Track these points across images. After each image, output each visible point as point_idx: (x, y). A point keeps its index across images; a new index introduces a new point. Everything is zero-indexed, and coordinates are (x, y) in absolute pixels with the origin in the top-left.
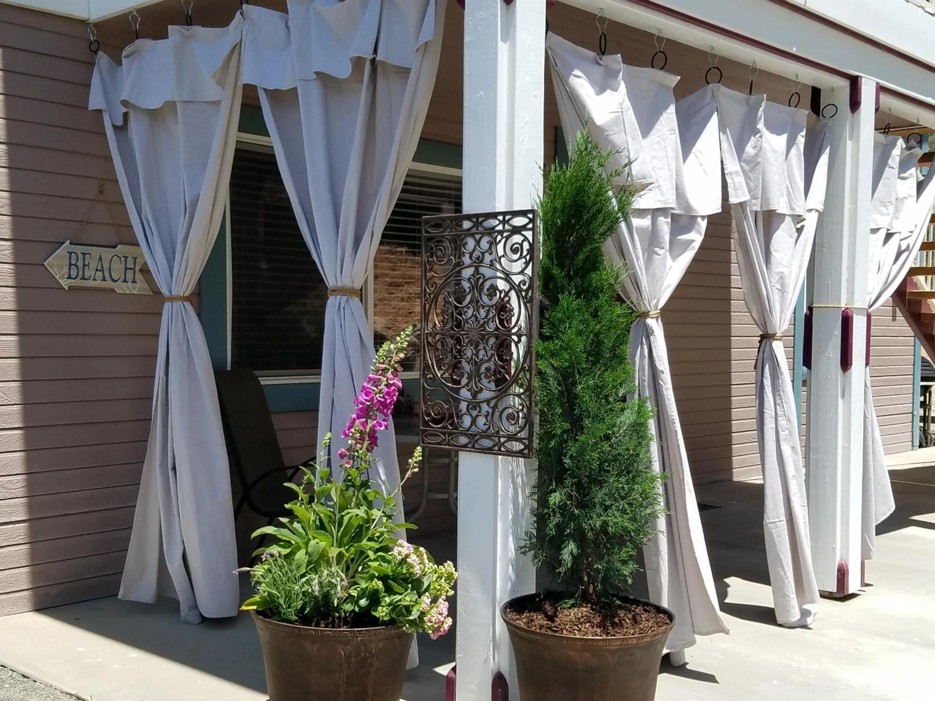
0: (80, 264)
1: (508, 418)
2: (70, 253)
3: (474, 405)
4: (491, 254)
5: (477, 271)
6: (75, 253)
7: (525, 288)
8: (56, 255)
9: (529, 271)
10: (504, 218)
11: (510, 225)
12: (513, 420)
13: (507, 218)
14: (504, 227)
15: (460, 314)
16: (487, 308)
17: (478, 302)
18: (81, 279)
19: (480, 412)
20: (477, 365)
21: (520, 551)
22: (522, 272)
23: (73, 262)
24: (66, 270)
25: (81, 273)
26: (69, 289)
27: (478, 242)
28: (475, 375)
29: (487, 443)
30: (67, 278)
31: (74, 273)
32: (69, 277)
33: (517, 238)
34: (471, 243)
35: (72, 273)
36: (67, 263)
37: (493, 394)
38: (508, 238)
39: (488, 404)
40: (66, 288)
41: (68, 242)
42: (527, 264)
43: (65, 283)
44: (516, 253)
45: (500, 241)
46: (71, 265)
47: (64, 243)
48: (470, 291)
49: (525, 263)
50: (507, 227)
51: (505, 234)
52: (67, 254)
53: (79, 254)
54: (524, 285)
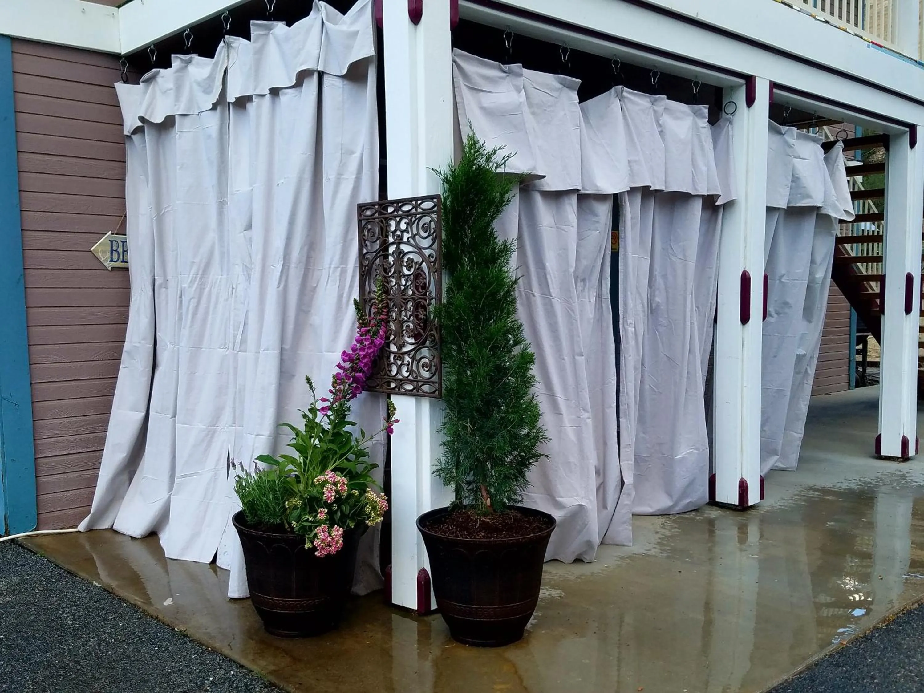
0: (120, 250)
1: (423, 366)
2: (112, 241)
3: (400, 356)
4: (408, 233)
5: (398, 248)
6: (115, 241)
7: (433, 260)
8: (100, 243)
9: (435, 246)
10: (416, 203)
11: (422, 209)
12: (427, 368)
13: (419, 202)
14: (416, 210)
15: (388, 283)
16: (406, 277)
17: (400, 272)
18: (122, 262)
19: (403, 361)
20: (401, 323)
21: (434, 474)
22: (430, 247)
23: (115, 248)
24: (109, 254)
25: (121, 257)
26: (112, 270)
27: (398, 223)
28: (399, 333)
29: (409, 387)
30: (110, 261)
31: (115, 257)
32: (112, 261)
33: (427, 219)
34: (393, 224)
35: (113, 257)
36: (110, 249)
37: (412, 347)
38: (420, 219)
39: (409, 355)
40: (110, 269)
41: (110, 232)
42: (434, 240)
43: (109, 265)
44: (426, 232)
45: (415, 221)
46: (112, 251)
47: (106, 234)
48: (394, 264)
49: (432, 240)
50: (419, 210)
51: (418, 216)
52: (109, 242)
53: (119, 242)
54: (433, 257)
